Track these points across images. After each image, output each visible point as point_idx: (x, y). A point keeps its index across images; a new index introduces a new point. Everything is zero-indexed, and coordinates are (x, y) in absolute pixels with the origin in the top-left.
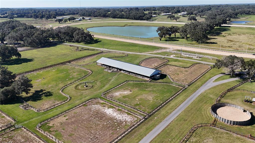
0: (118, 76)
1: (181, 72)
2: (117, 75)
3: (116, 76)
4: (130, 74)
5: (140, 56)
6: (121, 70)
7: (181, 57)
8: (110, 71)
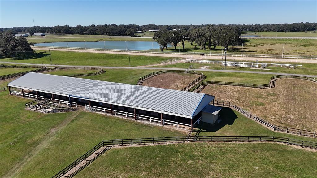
0: (72, 125)
1: (260, 96)
2: (69, 122)
3: (62, 128)
4: (113, 114)
5: (133, 72)
6: (82, 103)
7: (225, 69)
8: (44, 110)
